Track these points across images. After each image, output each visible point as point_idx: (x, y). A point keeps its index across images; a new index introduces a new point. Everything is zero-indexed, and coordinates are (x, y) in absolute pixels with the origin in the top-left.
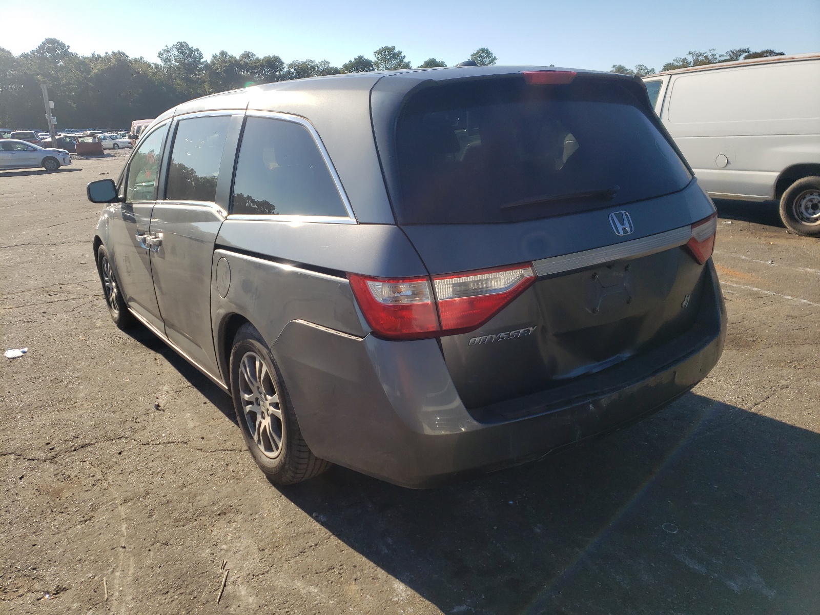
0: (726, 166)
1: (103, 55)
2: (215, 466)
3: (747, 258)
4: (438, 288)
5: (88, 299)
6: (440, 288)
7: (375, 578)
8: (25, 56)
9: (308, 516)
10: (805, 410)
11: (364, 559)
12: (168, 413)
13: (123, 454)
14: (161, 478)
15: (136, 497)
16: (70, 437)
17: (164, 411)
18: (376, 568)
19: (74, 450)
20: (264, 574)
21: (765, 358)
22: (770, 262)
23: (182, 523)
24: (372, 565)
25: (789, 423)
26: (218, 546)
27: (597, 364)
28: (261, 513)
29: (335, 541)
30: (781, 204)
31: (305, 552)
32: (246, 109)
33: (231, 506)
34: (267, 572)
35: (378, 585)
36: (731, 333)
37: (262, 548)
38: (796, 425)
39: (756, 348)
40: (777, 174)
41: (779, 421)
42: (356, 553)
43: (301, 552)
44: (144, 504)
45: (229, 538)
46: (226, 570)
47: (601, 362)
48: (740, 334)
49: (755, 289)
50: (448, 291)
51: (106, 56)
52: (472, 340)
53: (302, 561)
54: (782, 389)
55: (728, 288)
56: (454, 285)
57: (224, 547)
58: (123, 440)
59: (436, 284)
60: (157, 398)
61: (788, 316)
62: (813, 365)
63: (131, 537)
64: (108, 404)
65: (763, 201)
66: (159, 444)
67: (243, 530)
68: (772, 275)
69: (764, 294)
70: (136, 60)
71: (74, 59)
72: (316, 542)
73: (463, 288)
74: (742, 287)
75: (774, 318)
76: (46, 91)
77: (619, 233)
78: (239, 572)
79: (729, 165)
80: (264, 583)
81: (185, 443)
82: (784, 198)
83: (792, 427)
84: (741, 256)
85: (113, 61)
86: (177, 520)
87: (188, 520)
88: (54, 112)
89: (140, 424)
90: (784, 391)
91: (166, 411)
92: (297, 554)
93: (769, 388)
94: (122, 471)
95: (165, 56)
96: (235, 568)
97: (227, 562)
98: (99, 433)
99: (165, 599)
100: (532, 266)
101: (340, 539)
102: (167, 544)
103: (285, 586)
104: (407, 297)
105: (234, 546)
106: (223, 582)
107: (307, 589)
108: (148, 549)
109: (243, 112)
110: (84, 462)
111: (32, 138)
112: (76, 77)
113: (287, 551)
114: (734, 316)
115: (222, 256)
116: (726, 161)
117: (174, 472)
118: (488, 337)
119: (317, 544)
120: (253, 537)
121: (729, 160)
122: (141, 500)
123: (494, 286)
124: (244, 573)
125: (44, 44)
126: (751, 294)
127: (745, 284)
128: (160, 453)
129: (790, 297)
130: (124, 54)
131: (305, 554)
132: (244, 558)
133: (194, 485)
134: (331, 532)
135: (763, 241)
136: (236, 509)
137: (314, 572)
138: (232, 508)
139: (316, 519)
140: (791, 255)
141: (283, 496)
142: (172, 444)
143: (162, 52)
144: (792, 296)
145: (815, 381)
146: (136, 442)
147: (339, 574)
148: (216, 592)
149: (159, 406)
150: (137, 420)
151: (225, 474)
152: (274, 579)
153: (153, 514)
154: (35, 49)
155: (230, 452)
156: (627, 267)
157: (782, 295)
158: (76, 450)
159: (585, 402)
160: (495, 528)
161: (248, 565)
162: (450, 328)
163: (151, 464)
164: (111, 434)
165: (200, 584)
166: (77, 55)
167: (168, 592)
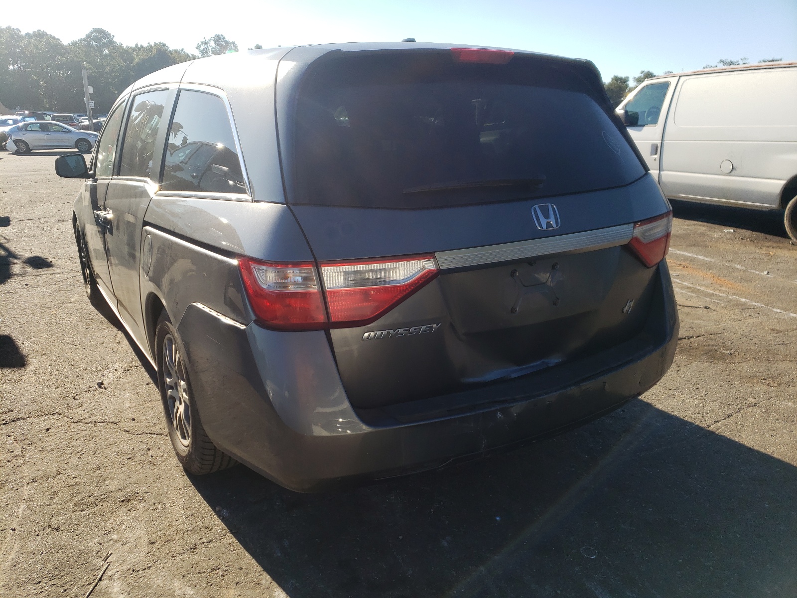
0: (730, 172)
1: (145, 45)
2: (136, 449)
3: (743, 268)
4: (327, 276)
5: (72, 274)
6: (330, 276)
7: (258, 584)
8: (74, 44)
9: (210, 509)
10: (768, 431)
11: (253, 561)
12: (108, 392)
13: (50, 431)
14: (79, 458)
15: (45, 477)
16: (6, 409)
17: (105, 389)
18: (262, 572)
19: (4, 424)
20: (145, 569)
21: (739, 373)
22: (766, 273)
23: (81, 508)
24: (259, 568)
25: (748, 445)
26: (109, 536)
27: (516, 368)
28: (164, 502)
29: (230, 539)
30: (786, 213)
31: (195, 549)
32: (180, 82)
33: (138, 493)
34: (149, 568)
35: (258, 591)
36: (707, 344)
37: (153, 541)
38: (755, 448)
39: (731, 361)
40: (783, 182)
41: (737, 442)
42: (247, 555)
43: (191, 549)
44: (50, 485)
45: (124, 527)
46: (108, 563)
47: (521, 367)
48: (716, 346)
49: (743, 300)
50: (338, 279)
51: (148, 47)
52: (366, 335)
53: (189, 558)
54: (749, 407)
55: (715, 297)
56: (346, 274)
57: (115, 537)
58: (56, 416)
59: (325, 271)
60: (103, 376)
61: (773, 330)
62: (788, 384)
63: (25, 519)
64: (54, 378)
65: (767, 210)
66: (89, 423)
67: (140, 519)
68: (765, 286)
69: (753, 305)
70: (176, 51)
71: (118, 48)
72: (210, 539)
73: (359, 277)
74: (730, 297)
75: (757, 331)
76: (86, 77)
77: (542, 228)
78: (120, 566)
79: (734, 171)
80: (141, 579)
81: (115, 423)
82: (789, 208)
83: (750, 449)
84: (736, 265)
85: (154, 51)
86: (77, 505)
87: (89, 505)
88: (92, 97)
89: (78, 401)
90: (750, 409)
91: (107, 389)
92: (186, 551)
93: (735, 405)
94: (42, 448)
95: (202, 48)
96: (118, 561)
97: (111, 554)
98: (36, 407)
99: (35, 589)
100: (434, 258)
101: (235, 537)
102: (57, 530)
103: (161, 585)
104: (296, 283)
105: (126, 536)
106: (99, 576)
107: (184, 589)
108: (37, 533)
109: (176, 86)
110: (10, 436)
111: (70, 121)
112: (119, 65)
113: (178, 546)
114: (714, 326)
115: (148, 233)
116: (731, 167)
117: (93, 453)
118: (385, 332)
119: (210, 541)
120: (147, 528)
121: (734, 166)
122: (49, 480)
123: (393, 277)
124: (125, 568)
125: (92, 33)
126: (737, 305)
127: (733, 294)
128: (86, 432)
129: (779, 311)
130: (165, 45)
131: (195, 550)
132: (131, 551)
133: (107, 468)
134: (229, 529)
135: (763, 251)
136: (141, 497)
137: (198, 571)
138: (137, 495)
139: (219, 514)
140: (790, 266)
141: (193, 486)
142: (102, 424)
143: (200, 44)
144: (781, 310)
145: (787, 401)
146: (68, 419)
147: (223, 576)
148: (88, 587)
149: (103, 384)
150: (77, 397)
151: (143, 458)
152: (153, 576)
153: (56, 496)
154: (83, 38)
155: (155, 436)
156: (555, 265)
157: (771, 308)
158: (6, 424)
159: (493, 409)
160: (401, 537)
161: (132, 559)
162: (340, 320)
163: (74, 443)
164: (46, 410)
165: (75, 576)
166: (122, 44)
167: (40, 582)
